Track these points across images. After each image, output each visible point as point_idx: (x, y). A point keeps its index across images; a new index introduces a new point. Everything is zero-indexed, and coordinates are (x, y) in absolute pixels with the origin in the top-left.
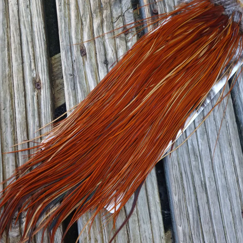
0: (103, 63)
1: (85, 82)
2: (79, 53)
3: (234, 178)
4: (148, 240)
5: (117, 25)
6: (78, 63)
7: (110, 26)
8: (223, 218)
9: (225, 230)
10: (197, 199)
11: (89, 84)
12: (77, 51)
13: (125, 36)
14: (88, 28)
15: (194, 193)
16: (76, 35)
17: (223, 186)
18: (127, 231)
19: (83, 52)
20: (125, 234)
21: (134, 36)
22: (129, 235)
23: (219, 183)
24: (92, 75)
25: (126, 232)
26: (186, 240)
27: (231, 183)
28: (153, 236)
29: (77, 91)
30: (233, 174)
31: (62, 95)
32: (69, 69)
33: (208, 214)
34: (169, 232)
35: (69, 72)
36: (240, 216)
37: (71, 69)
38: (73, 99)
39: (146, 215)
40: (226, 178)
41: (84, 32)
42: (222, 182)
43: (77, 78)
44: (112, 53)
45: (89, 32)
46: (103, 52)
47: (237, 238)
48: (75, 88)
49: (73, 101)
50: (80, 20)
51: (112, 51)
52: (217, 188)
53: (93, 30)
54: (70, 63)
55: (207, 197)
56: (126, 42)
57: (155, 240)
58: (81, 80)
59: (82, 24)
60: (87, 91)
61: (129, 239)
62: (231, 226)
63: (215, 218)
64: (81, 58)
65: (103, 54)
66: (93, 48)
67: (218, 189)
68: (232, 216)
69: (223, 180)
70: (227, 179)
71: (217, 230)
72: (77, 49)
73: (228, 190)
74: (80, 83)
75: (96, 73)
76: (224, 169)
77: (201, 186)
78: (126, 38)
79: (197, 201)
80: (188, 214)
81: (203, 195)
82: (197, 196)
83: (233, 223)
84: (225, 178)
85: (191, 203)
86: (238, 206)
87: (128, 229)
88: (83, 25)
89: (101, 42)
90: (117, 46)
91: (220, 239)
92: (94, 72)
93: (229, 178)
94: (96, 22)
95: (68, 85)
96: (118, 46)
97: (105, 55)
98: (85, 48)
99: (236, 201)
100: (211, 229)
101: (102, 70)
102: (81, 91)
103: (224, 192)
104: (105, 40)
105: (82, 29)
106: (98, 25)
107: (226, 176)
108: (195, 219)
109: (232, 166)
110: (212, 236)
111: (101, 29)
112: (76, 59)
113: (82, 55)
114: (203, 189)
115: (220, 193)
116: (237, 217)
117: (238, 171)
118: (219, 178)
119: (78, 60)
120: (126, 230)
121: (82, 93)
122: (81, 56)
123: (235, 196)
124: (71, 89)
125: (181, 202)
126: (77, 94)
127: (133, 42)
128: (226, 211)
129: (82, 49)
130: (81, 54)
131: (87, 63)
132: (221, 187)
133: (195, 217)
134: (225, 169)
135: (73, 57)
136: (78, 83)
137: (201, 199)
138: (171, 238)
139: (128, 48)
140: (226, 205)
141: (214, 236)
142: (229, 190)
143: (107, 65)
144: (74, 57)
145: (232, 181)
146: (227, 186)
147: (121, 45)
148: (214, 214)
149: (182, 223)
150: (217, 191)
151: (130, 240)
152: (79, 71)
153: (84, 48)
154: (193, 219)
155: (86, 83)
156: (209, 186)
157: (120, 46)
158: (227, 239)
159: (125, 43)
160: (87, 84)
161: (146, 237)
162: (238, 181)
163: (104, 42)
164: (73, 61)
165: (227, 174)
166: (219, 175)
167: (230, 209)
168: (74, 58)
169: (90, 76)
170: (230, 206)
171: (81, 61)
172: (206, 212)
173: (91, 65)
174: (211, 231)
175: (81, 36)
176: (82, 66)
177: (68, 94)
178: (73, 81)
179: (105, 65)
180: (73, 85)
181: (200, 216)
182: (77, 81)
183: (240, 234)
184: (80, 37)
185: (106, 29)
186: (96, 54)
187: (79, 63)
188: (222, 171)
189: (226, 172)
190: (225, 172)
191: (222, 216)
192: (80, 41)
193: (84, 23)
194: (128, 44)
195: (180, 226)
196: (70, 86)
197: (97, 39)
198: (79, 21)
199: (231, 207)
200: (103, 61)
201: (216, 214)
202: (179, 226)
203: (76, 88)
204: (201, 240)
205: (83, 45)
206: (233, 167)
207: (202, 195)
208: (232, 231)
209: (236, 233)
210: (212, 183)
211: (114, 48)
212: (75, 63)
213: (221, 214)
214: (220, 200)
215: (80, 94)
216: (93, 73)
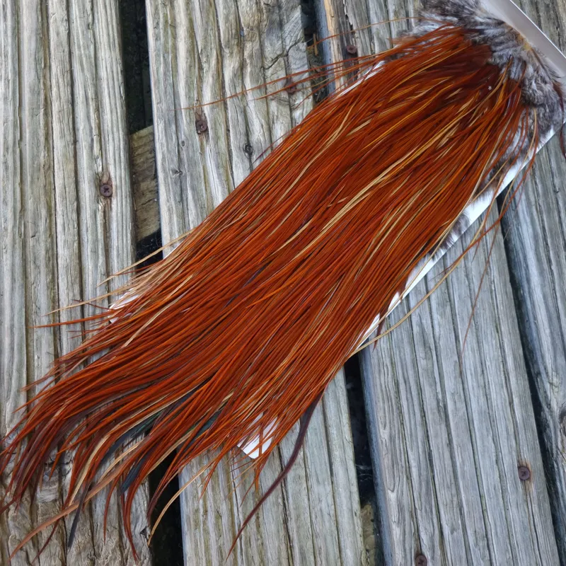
0: (242, 149)
1: (204, 188)
2: (193, 127)
3: (503, 396)
4: (326, 517)
5: (272, 74)
6: (190, 147)
7: (258, 74)
8: (479, 477)
9: (484, 502)
10: (428, 436)
11: (211, 192)
12: (189, 124)
13: (289, 97)
14: (213, 77)
15: (422, 424)
16: (187, 91)
17: (480, 413)
18: (284, 499)
19: (201, 127)
20: (278, 504)
21: (308, 97)
22: (287, 508)
23: (474, 406)
24: (219, 175)
25: (280, 501)
26: (404, 520)
27: (497, 406)
28: (335, 511)
29: (187, 205)
30: (502, 387)
31: (152, 213)
32: (172, 160)
33: (451, 469)
34: (369, 508)
35: (172, 166)
36: (514, 473)
37: (176, 159)
38: (178, 222)
39: (323, 466)
40: (488, 397)
41: (205, 85)
42: (478, 403)
43: (188, 179)
44: (262, 130)
45: (214, 85)
46: (242, 128)
47: (508, 520)
48: (182, 199)
49: (178, 225)
50: (197, 60)
51: (262, 126)
52: (470, 415)
53: (223, 82)
54: (173, 148)
55: (449, 434)
56: (292, 109)
57: (340, 519)
58: (196, 183)
59: (201, 68)
60: (208, 207)
61: (286, 514)
62: (497, 495)
63: (464, 477)
64: (197, 137)
65: (242, 131)
66: (221, 119)
67: (470, 419)
68: (498, 474)
69: (482, 400)
70: (491, 398)
71: (467, 501)
72: (188, 119)
73: (491, 420)
74: (193, 189)
75: (227, 171)
76: (484, 379)
77: (436, 411)
78: (291, 101)
79: (428, 441)
80: (409, 467)
81: (440, 428)
82: (427, 431)
83: (500, 488)
84: (486, 395)
85: (415, 443)
86: (510, 453)
87: (285, 494)
88: (203, 69)
89: (239, 107)
90: (271, 117)
91: (473, 520)
92: (223, 167)
93: (493, 395)
94: (230, 65)
95: (168, 191)
96: (273, 116)
97: (248, 133)
98: (206, 117)
99: (506, 444)
100: (455, 499)
101: (240, 165)
102: (196, 205)
103: (484, 424)
104: (247, 104)
105: (200, 79)
106: (233, 72)
107: (487, 391)
108: (424, 477)
109: (500, 371)
110: (457, 513)
111: (240, 81)
112: (187, 139)
113: (199, 132)
114: (440, 416)
115: (474, 427)
116: (508, 475)
117: (511, 383)
118: (474, 396)
119: (190, 142)
120: (280, 495)
121: (197, 211)
122: (196, 134)
123: (505, 433)
124: (175, 200)
125: (394, 442)
126: (186, 211)
127: (305, 110)
128: (486, 464)
129: (198, 119)
130: (197, 130)
131: (208, 149)
132: (477, 414)
133: (424, 473)
134: (486, 377)
135: (179, 134)
136: (189, 188)
137: (436, 436)
138: (372, 521)
139: (294, 121)
140: (486, 450)
141: (461, 514)
142: (494, 421)
143: (250, 154)
144: (183, 136)
145: (499, 402)
146: (489, 413)
147: (279, 116)
148: (462, 468)
149: (397, 484)
150: (470, 422)
151: (289, 519)
152: (193, 163)
153: (203, 118)
154: (420, 477)
155: (206, 190)
156: (453, 411)
157: (277, 117)
158: (487, 521)
159: (289, 112)
160: (208, 191)
161: (321, 510)
162: (511, 403)
163: (245, 107)
164: (180, 142)
165: (489, 388)
166: (473, 388)
167: (494, 459)
168: (183, 138)
169: (215, 175)
170: (494, 454)
171: (196, 144)
172: (446, 463)
173: (218, 153)
174: (455, 503)
175: (198, 93)
176: (199, 155)
177: (169, 210)
178: (179, 184)
179: (247, 154)
180: (179, 192)
181: (433, 471)
182: (188, 185)
183: (514, 510)
184: (196, 96)
185: (251, 81)
186: (229, 131)
187: (193, 147)
188: (480, 381)
189: (489, 384)
190: (487, 384)
191: (479, 473)
192: (196, 102)
193: (205, 66)
194: (293, 115)
195: (393, 491)
196: (172, 193)
197: (231, 99)
198: (195, 62)
199: (497, 456)
200: (241, 146)
201: (465, 468)
202: (389, 491)
203: (185, 198)
204: (435, 521)
205: (202, 111)
206: (502, 373)
207: (438, 427)
208: (498, 504)
209: (506, 509)
210: (458, 404)
211: (265, 121)
212: (184, 148)
213: (476, 469)
214: (474, 440)
215: (194, 212)
216: (221, 170)
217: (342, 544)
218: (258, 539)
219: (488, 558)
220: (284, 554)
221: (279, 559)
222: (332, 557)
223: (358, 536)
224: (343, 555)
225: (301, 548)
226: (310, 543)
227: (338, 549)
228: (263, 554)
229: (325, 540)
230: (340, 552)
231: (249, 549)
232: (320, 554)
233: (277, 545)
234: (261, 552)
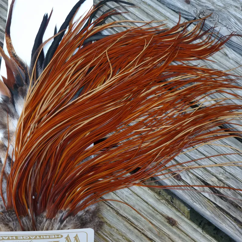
4: (130, 196)
18: (109, 206)
20: (109, 210)
22: (114, 208)
25: (109, 208)
28: (132, 191)
57: (136, 192)
61: (116, 211)
87: (108, 204)
120: (107, 206)
151: (118, 211)
161: (126, 196)
217: (145, 200)
218: (114, 230)
219: (197, 152)
220: (128, 225)
221: (128, 228)
222: (145, 208)
223: (148, 191)
224: (149, 203)
225: (132, 217)
226: (134, 211)
227: (145, 203)
228: (121, 233)
229: (137, 204)
230: (147, 203)
231: (114, 237)
232: (141, 211)
233: (122, 225)
234: (120, 233)
